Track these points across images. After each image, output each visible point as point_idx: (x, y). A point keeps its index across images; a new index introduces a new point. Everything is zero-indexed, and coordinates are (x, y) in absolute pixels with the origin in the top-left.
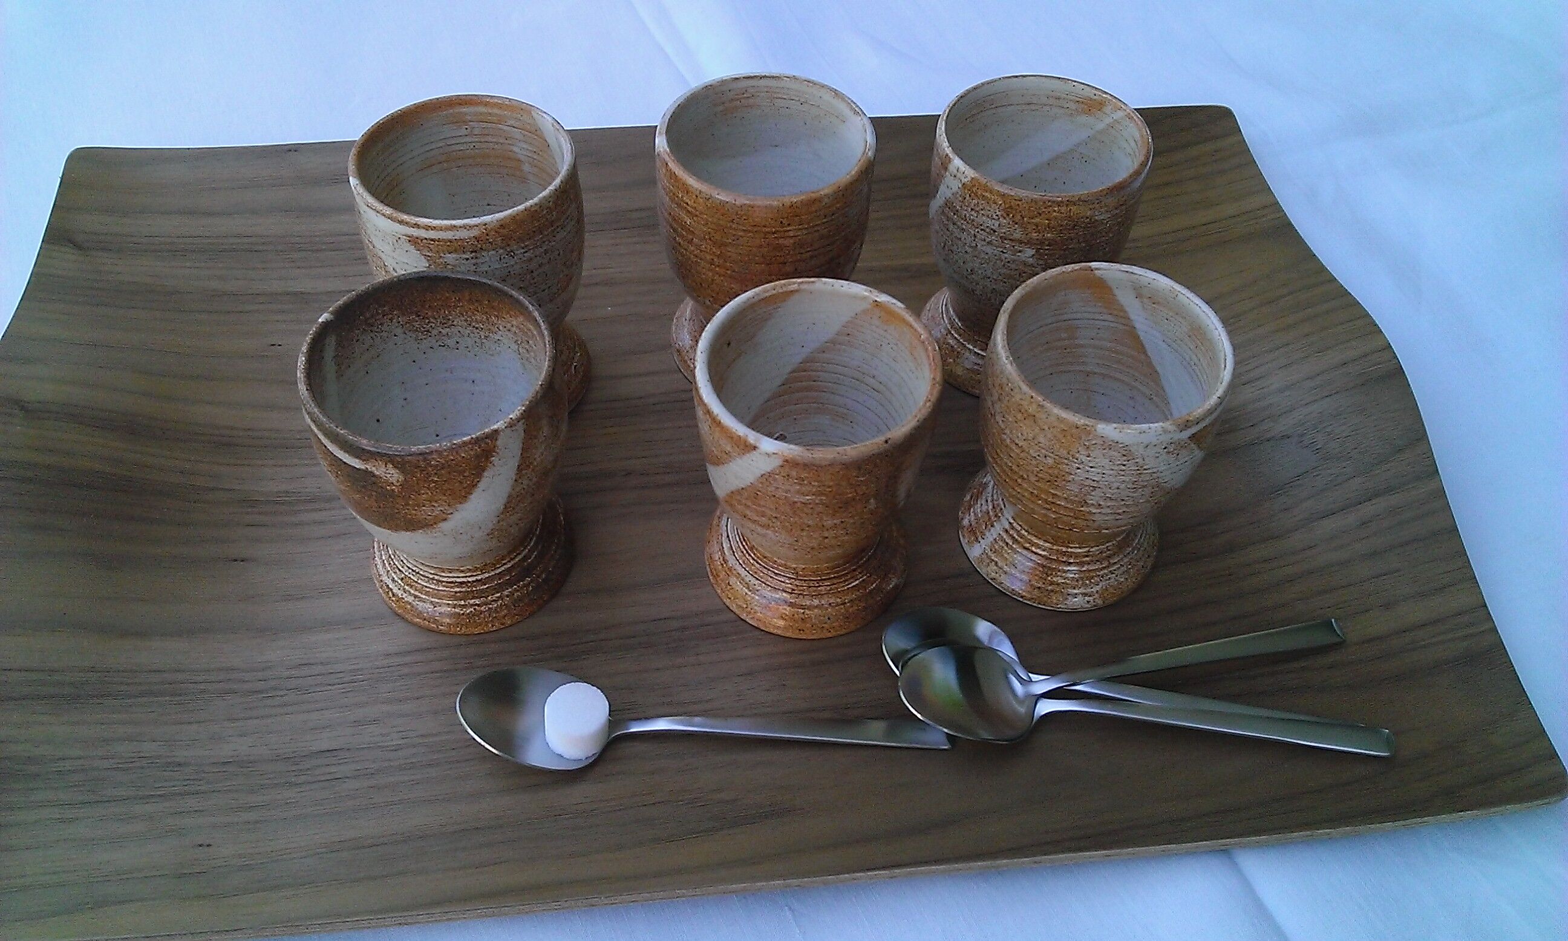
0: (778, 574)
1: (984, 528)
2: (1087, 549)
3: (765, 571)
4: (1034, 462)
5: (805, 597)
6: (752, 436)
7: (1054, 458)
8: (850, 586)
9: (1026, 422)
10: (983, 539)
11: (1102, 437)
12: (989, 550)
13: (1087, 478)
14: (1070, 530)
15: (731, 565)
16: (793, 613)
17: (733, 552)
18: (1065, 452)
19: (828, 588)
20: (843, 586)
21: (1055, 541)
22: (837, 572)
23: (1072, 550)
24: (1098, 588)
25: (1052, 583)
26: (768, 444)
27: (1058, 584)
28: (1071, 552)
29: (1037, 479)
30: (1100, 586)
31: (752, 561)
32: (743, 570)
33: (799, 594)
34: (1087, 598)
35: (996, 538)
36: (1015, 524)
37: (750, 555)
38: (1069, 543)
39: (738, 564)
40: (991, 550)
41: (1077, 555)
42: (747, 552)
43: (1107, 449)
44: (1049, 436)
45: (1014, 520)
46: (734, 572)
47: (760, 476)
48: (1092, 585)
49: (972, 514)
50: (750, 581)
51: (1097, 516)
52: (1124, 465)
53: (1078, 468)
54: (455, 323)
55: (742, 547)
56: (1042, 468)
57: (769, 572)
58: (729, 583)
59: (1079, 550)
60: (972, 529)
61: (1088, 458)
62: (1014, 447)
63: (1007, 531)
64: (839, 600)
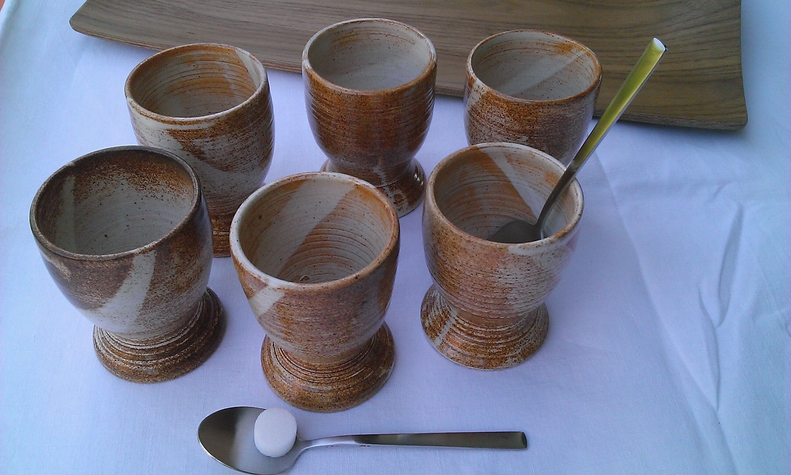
0: (304, 369)
1: (440, 326)
2: (509, 327)
3: (296, 368)
4: (469, 279)
5: (322, 384)
6: (263, 277)
7: (483, 274)
8: (352, 376)
9: (459, 253)
10: (441, 333)
11: (513, 254)
12: (446, 340)
13: (506, 283)
14: (498, 318)
15: (275, 365)
16: (315, 396)
17: (276, 356)
18: (489, 269)
19: (338, 378)
20: (348, 376)
21: (488, 326)
22: (343, 367)
23: (499, 330)
24: (519, 351)
25: (490, 354)
26: (274, 282)
27: (494, 354)
28: (499, 331)
29: (473, 289)
30: (520, 350)
31: (287, 362)
32: (282, 367)
33: (318, 383)
34: (514, 359)
35: (449, 332)
36: (460, 321)
37: (286, 357)
38: (497, 326)
39: (279, 363)
40: (447, 340)
41: (502, 333)
42: (284, 355)
43: (517, 262)
44: (477, 260)
45: (459, 318)
46: (277, 369)
47: (272, 304)
48: (516, 350)
49: (430, 319)
50: (286, 375)
51: (515, 306)
52: (529, 270)
53: (500, 278)
54: (160, 183)
55: (281, 352)
56: (475, 282)
57: (298, 369)
58: (273, 377)
59: (504, 329)
60: (432, 328)
61: (506, 270)
62: (454, 271)
63: (455, 326)
64: (345, 386)
